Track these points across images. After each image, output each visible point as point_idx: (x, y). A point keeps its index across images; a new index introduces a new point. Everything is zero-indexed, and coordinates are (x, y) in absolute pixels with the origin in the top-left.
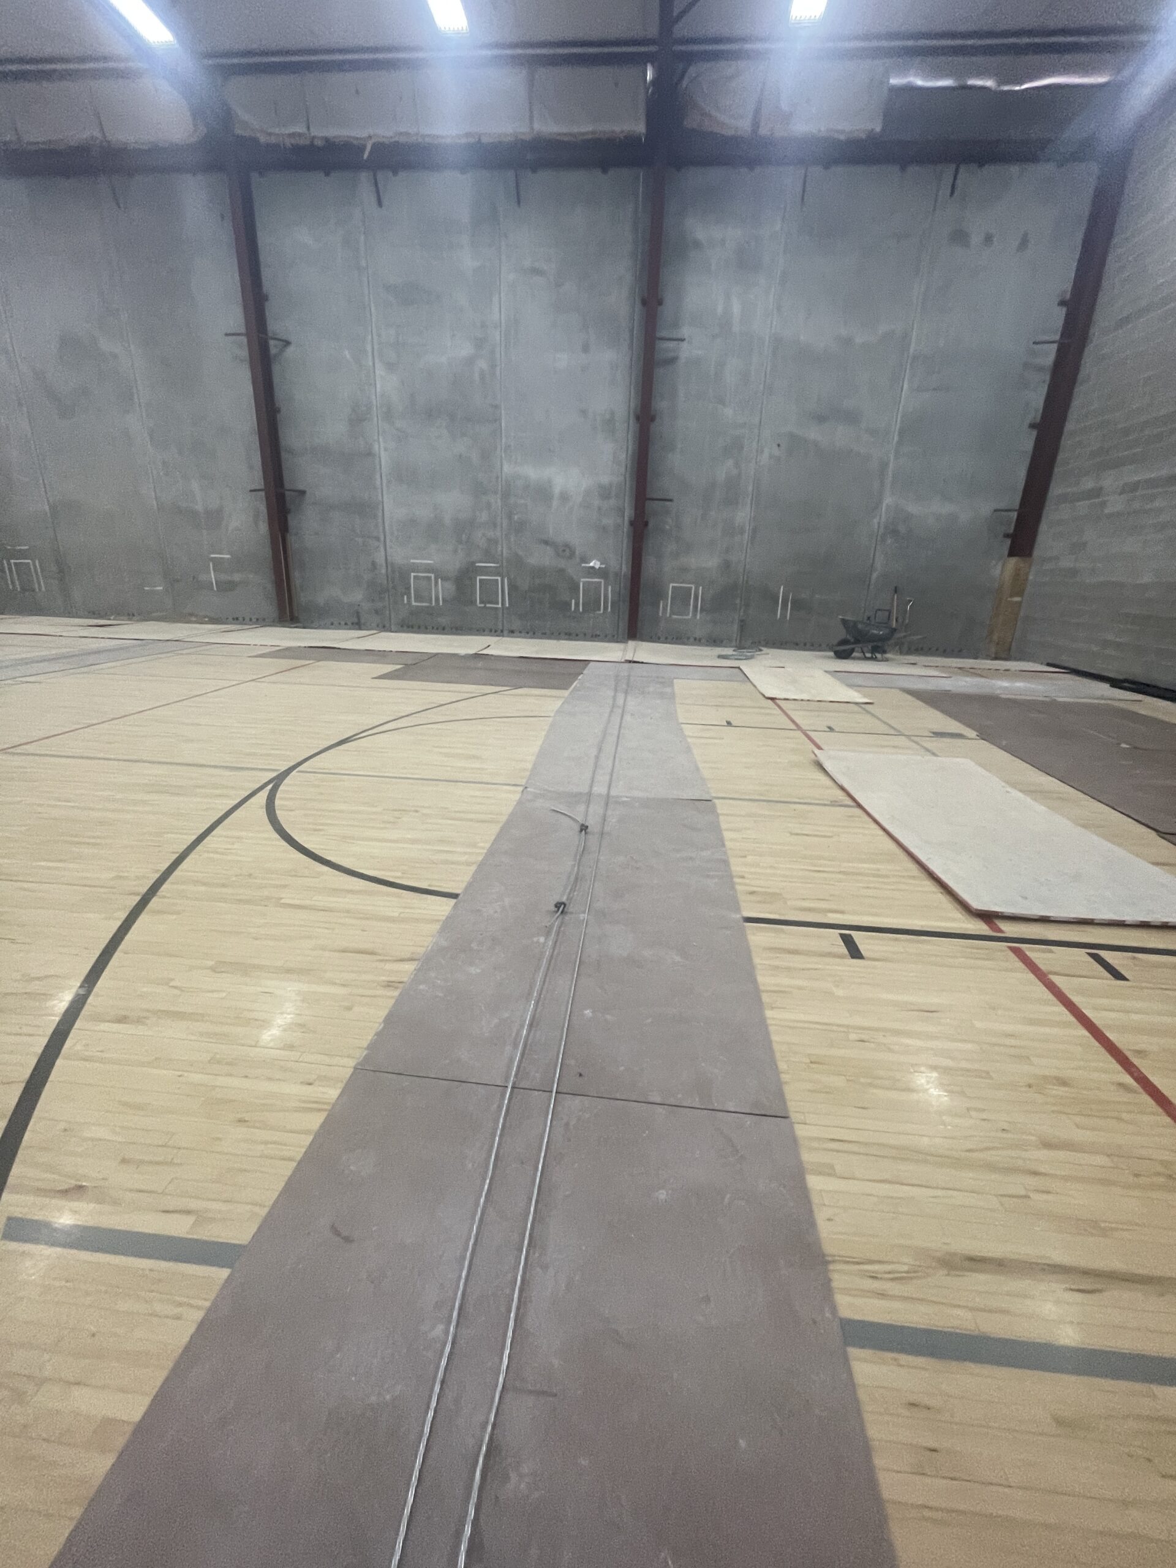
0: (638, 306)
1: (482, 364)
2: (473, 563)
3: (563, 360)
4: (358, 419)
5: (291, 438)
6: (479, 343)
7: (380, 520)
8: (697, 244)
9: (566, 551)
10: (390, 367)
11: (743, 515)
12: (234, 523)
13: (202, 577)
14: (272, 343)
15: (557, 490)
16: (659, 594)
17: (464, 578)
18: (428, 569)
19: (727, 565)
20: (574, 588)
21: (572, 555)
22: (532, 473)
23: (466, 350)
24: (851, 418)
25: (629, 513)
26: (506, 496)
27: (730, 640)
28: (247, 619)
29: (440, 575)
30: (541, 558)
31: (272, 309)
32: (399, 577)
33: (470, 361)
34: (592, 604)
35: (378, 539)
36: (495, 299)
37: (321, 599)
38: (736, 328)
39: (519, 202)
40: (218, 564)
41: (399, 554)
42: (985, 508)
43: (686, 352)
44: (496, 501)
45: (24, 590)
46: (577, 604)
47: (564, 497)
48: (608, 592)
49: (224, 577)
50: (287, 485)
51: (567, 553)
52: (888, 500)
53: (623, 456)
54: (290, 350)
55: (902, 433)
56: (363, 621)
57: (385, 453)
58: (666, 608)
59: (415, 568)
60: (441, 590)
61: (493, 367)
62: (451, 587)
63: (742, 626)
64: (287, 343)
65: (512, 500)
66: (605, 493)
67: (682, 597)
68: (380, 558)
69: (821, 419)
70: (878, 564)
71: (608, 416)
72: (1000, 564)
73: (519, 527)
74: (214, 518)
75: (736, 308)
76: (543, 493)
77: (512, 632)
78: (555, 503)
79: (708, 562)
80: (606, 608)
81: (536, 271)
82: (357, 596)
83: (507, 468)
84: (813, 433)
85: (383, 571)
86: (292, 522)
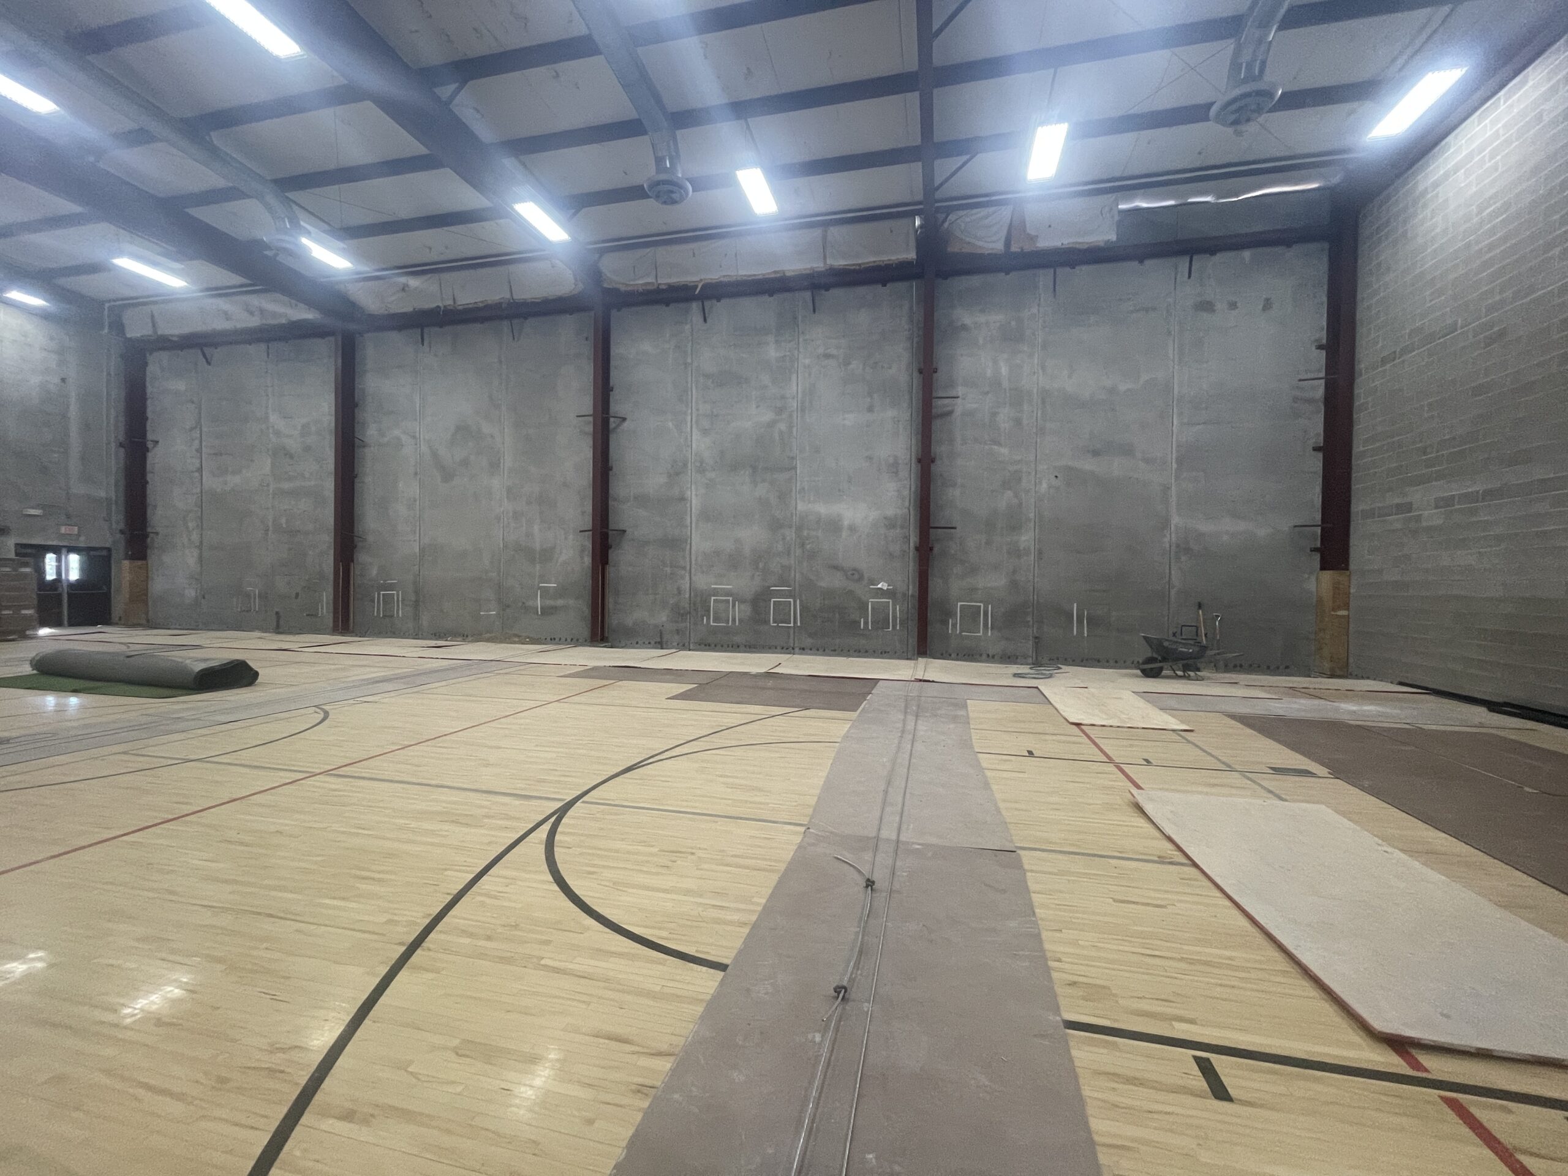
0: (916, 374)
1: (782, 426)
2: (769, 587)
3: (850, 419)
4: (677, 471)
5: (619, 489)
6: (780, 411)
7: (687, 552)
8: (964, 327)
9: (856, 575)
10: (705, 432)
11: (1026, 538)
12: (563, 558)
13: (530, 603)
14: (612, 420)
15: (846, 523)
16: (949, 613)
17: (759, 601)
18: (728, 593)
19: (1014, 585)
20: (863, 607)
21: (861, 578)
22: (822, 509)
23: (768, 416)
24: (1127, 451)
25: (914, 540)
26: (799, 529)
27: (1025, 657)
28: (564, 639)
29: (738, 599)
30: (834, 581)
31: (614, 396)
32: (700, 603)
33: (771, 424)
34: (881, 622)
35: (684, 568)
36: (794, 377)
37: (629, 621)
38: (1005, 384)
39: (814, 311)
40: (545, 592)
41: (703, 581)
42: (1285, 524)
43: (959, 407)
44: (790, 534)
45: (384, 616)
46: (866, 623)
47: (852, 529)
48: (896, 610)
49: (550, 602)
50: (612, 526)
51: (856, 576)
52: (1176, 520)
53: (906, 493)
54: (626, 424)
55: (1180, 461)
56: (664, 640)
57: (695, 500)
58: (955, 626)
59: (716, 593)
60: (738, 612)
61: (790, 427)
62: (747, 609)
63: (1037, 643)
64: (624, 419)
65: (805, 533)
66: (891, 523)
67: (972, 615)
68: (686, 586)
69: (1096, 453)
70: (1175, 581)
71: (891, 460)
72: (1313, 579)
73: (812, 556)
74: (547, 555)
75: (1004, 370)
76: (834, 526)
77: (803, 649)
78: (844, 534)
79: (995, 581)
80: (894, 627)
81: (827, 356)
82: (662, 618)
83: (801, 506)
84: (1088, 465)
85: (687, 596)
86: (613, 555)
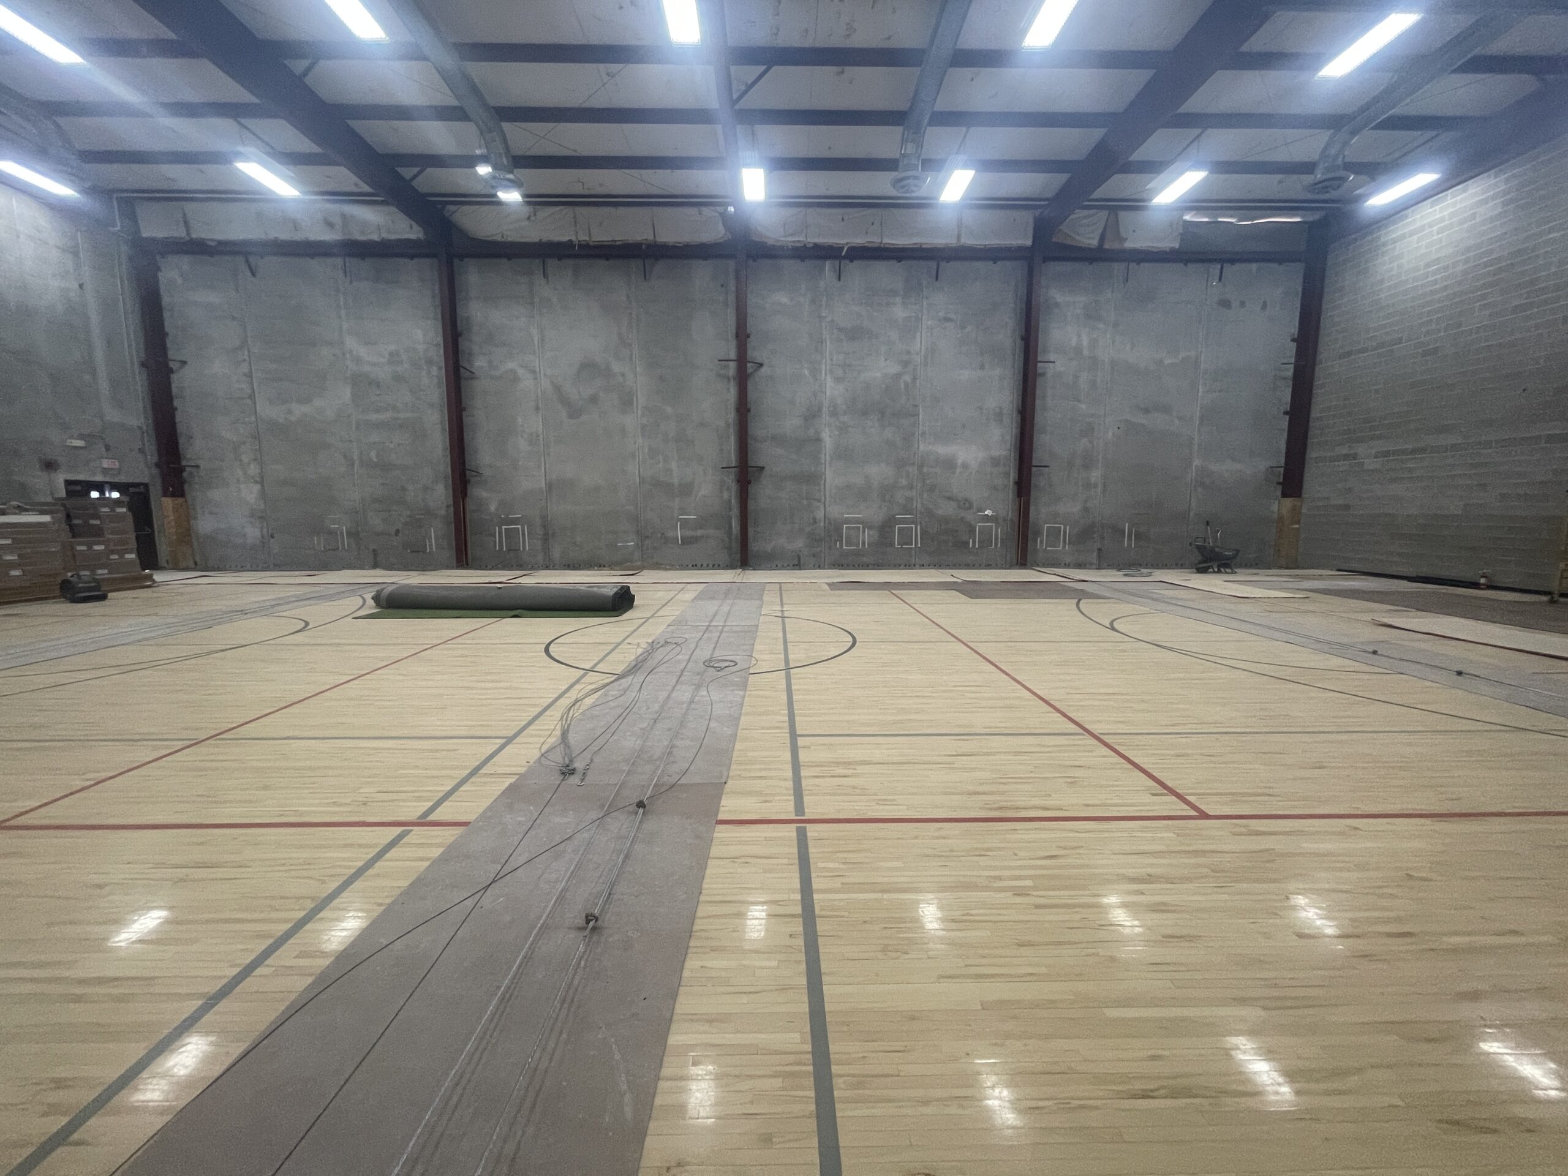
0: (1018, 340)
1: (907, 378)
2: (894, 516)
3: (965, 375)
4: (812, 415)
5: (758, 429)
6: (906, 364)
7: (822, 487)
8: (1057, 305)
9: (966, 504)
10: (838, 380)
11: (1096, 475)
12: (703, 492)
13: (670, 534)
14: (749, 365)
15: (960, 462)
16: (1038, 533)
17: (886, 528)
18: (858, 521)
19: (1086, 510)
20: (972, 530)
21: (971, 507)
22: (942, 450)
23: (894, 369)
24: (1166, 409)
25: (1013, 476)
26: (921, 467)
27: (1092, 564)
28: (705, 565)
29: (867, 525)
30: (947, 509)
31: (752, 342)
32: (834, 530)
33: (898, 376)
34: (985, 542)
35: (819, 501)
36: (918, 335)
37: (769, 548)
38: (1086, 352)
39: (937, 279)
40: (685, 524)
41: (836, 511)
42: (1263, 465)
43: (1050, 370)
44: (913, 470)
46: (974, 542)
47: (965, 466)
48: (998, 532)
49: (689, 533)
50: (751, 463)
51: (967, 505)
52: (1197, 462)
53: (1008, 438)
54: (763, 370)
55: (1202, 418)
56: (802, 562)
57: (828, 439)
58: (1042, 544)
59: (847, 521)
60: (867, 537)
61: (915, 379)
62: (875, 534)
63: (1099, 553)
64: (761, 365)
65: (925, 470)
66: (995, 462)
67: (1054, 533)
68: (820, 515)
69: (1146, 411)
70: (1193, 504)
71: (998, 410)
72: (1277, 502)
73: (932, 489)
74: (686, 489)
75: (1085, 342)
76: (949, 464)
77: (922, 566)
78: (958, 470)
79: (1071, 508)
80: (996, 544)
81: (947, 320)
82: (799, 544)
83: (922, 447)
84: (1140, 419)
85: (822, 524)
86: (752, 489)
